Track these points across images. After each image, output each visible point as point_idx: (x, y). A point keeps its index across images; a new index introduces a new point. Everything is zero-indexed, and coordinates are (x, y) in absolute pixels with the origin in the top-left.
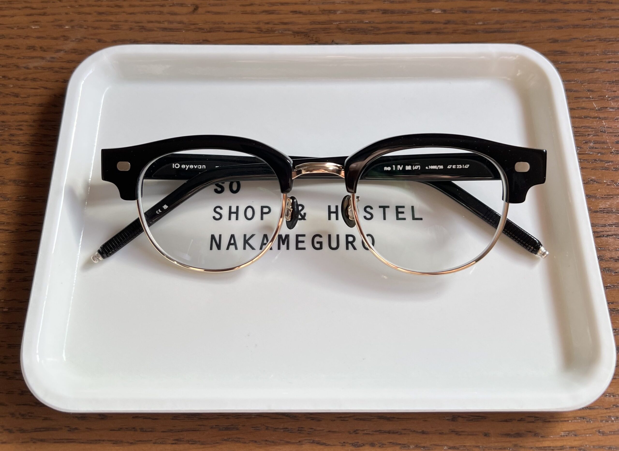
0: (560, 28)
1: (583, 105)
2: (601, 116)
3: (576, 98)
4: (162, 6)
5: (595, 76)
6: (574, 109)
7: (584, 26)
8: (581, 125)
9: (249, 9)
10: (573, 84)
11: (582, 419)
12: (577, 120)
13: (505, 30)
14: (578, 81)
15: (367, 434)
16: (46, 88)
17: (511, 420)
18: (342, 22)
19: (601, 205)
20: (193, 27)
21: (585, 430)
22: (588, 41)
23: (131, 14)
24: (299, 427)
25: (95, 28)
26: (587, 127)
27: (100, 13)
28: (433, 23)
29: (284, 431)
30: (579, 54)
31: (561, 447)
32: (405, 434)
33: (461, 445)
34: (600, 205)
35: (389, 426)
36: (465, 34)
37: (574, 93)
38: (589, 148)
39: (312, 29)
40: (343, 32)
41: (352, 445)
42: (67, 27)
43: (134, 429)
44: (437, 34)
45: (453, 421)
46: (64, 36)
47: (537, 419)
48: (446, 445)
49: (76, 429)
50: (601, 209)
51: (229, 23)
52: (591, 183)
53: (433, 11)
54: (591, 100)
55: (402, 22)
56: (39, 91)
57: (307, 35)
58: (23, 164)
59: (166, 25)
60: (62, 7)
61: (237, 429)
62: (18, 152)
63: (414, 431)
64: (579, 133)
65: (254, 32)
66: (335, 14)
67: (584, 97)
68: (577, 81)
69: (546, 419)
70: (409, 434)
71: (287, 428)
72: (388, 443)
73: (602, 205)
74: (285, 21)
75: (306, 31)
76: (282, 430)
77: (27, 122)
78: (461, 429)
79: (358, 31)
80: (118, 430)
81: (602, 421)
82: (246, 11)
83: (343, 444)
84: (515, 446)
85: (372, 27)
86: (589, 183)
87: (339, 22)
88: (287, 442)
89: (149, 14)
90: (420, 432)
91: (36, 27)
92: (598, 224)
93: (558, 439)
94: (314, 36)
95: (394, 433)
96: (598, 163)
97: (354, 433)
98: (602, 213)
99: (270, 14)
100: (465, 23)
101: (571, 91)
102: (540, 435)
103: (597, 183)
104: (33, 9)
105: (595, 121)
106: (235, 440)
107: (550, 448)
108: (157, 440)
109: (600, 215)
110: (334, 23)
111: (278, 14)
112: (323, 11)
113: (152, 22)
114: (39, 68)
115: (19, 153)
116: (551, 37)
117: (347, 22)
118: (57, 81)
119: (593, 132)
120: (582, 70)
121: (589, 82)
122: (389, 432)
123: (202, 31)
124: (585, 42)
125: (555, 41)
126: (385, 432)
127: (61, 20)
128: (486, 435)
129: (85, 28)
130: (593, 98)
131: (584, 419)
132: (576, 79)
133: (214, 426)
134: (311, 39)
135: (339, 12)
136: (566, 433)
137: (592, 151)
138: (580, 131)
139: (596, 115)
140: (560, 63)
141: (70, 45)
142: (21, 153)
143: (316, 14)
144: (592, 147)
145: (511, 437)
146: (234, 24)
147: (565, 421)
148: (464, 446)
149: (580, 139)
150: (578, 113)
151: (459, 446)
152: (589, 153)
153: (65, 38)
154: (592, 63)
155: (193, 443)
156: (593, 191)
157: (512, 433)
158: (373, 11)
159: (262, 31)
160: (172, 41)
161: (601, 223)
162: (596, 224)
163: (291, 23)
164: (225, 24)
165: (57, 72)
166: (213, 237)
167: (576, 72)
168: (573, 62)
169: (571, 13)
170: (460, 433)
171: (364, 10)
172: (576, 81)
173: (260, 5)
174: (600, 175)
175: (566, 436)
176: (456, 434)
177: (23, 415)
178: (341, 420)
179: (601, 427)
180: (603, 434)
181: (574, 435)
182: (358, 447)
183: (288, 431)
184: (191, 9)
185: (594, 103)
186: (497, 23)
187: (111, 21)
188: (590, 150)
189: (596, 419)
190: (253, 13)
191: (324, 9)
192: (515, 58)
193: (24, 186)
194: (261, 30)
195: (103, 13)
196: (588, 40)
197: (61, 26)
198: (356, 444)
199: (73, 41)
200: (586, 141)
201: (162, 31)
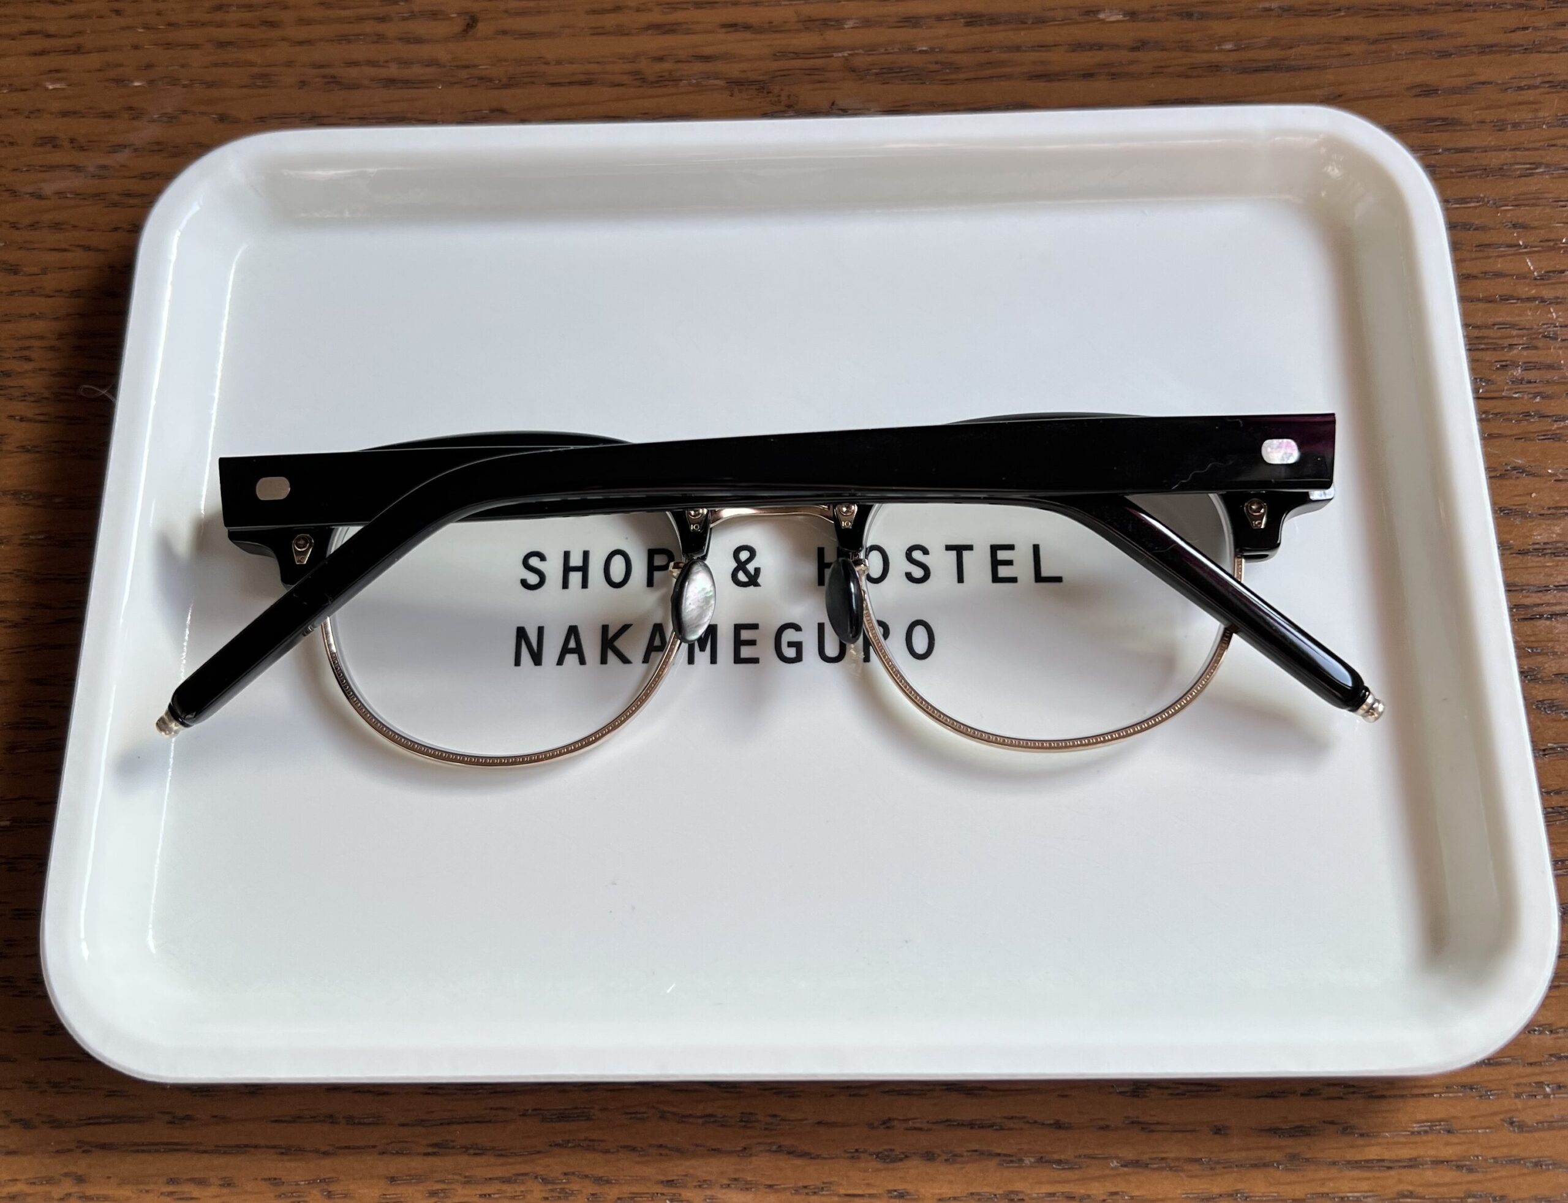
0: (1445, 54)
1: (1500, 265)
2: (1547, 293)
3: (1481, 246)
4: (382, 19)
5: (1532, 185)
6: (1475, 277)
7: (1510, 49)
8: (1490, 321)
9: (610, 21)
10: (1475, 207)
11: (1468, 1090)
12: (1481, 305)
13: (1293, 63)
14: (1488, 202)
15: (915, 1129)
16: (87, 248)
17: (1284, 1092)
18: (856, 51)
19: (1537, 535)
20: (463, 74)
21: (1474, 1117)
22: (1520, 88)
23: (301, 43)
24: (742, 1113)
25: (210, 85)
26: (1507, 324)
27: (222, 45)
28: (1100, 47)
29: (704, 1124)
30: (1493, 124)
31: (1410, 1160)
32: (1010, 1129)
33: (1155, 1156)
34: (1534, 536)
35: (968, 1110)
36: (1188, 77)
37: (1476, 232)
38: (1510, 383)
39: (779, 71)
40: (861, 79)
41: (877, 1157)
42: (137, 84)
43: (331, 1119)
44: (1112, 79)
45: (1134, 1096)
46: (131, 108)
47: (1351, 1090)
48: (1117, 1158)
49: (188, 1118)
50: (1537, 546)
51: (559, 62)
52: (1514, 477)
53: (1102, 16)
54: (1521, 251)
55: (1018, 49)
56: (70, 255)
57: (763, 88)
58: (37, 449)
59: (393, 71)
60: (123, 29)
61: (589, 1119)
62: (22, 419)
63: (1035, 1122)
64: (1486, 341)
65: (622, 85)
66: (839, 29)
67: (1502, 244)
68: (1486, 200)
69: (1374, 1091)
70: (1021, 1129)
71: (711, 1116)
72: (968, 1151)
73: (1540, 535)
74: (708, 51)
75: (761, 78)
76: (700, 1121)
77: (42, 338)
78: (1154, 1116)
79: (901, 74)
80: (290, 1122)
81: (1518, 1096)
82: (603, 28)
83: (853, 1155)
84: (1293, 1157)
85: (937, 63)
86: (1506, 477)
87: (850, 52)
88: (713, 1150)
89: (349, 41)
90: (1051, 1124)
91: (58, 86)
92: (1528, 585)
93: (1403, 1140)
94: (782, 90)
95: (982, 1127)
96: (1535, 422)
97: (884, 1126)
98: (1540, 554)
99: (666, 33)
100: (1186, 47)
101: (1468, 227)
102: (1357, 1131)
103: (1530, 477)
104: (48, 36)
105: (1530, 309)
106: (581, 1144)
107: (1384, 1164)
108: (388, 1144)
109: (1533, 561)
110: (835, 55)
111: (689, 32)
112: (805, 21)
113: (355, 64)
114: (69, 196)
115: (24, 421)
116: (1421, 78)
117: (871, 49)
118: (116, 229)
119: (1525, 338)
120: (1501, 169)
121: (1515, 203)
122: (971, 1125)
123: (488, 84)
124: (1509, 91)
125: (1428, 91)
126: (961, 1125)
127: (121, 65)
128: (1218, 1131)
129: (185, 86)
130: (1525, 248)
131: (1471, 1089)
132: (1482, 195)
133: (530, 1112)
134: (776, 99)
135: (849, 24)
136: (1425, 1126)
137: (1517, 391)
138: (1487, 337)
139: (1534, 291)
140: (1440, 150)
141: (147, 132)
142: (29, 420)
143: (789, 31)
144: (1519, 378)
145: (1282, 1136)
146: (571, 63)
147: (1424, 1095)
148: (1162, 1159)
149: (1487, 359)
150: (1481, 288)
151: (1151, 1159)
152: (1509, 396)
153: (133, 112)
154: (1528, 150)
155: (479, 1152)
156: (1517, 498)
157: (1284, 1127)
158: (939, 18)
159: (644, 82)
160: (409, 115)
161: (1537, 582)
162: (1524, 585)
163: (725, 57)
164: (547, 63)
165: (115, 205)
166: (521, 633)
167: (1484, 176)
168: (1475, 148)
169: (1475, 11)
170: (1153, 1127)
171: (916, 18)
172: (1483, 198)
173: (638, 10)
174: (1537, 455)
175: (1426, 1132)
176: (1143, 1129)
177: (55, 1085)
178: (850, 1095)
179: (1517, 1110)
180: (1522, 1127)
181: (1444, 1130)
182: (894, 1161)
183: (715, 1122)
184: (458, 26)
185: (1528, 261)
186: (1274, 43)
187: (252, 64)
188: (1514, 387)
189: (1505, 1089)
190: (621, 31)
191: (810, 17)
192: (1316, 140)
193: (39, 507)
194: (642, 77)
195: (230, 43)
196: (1518, 87)
197: (120, 81)
198: (886, 1156)
199: (154, 121)
200: (1504, 363)
201: (384, 87)
